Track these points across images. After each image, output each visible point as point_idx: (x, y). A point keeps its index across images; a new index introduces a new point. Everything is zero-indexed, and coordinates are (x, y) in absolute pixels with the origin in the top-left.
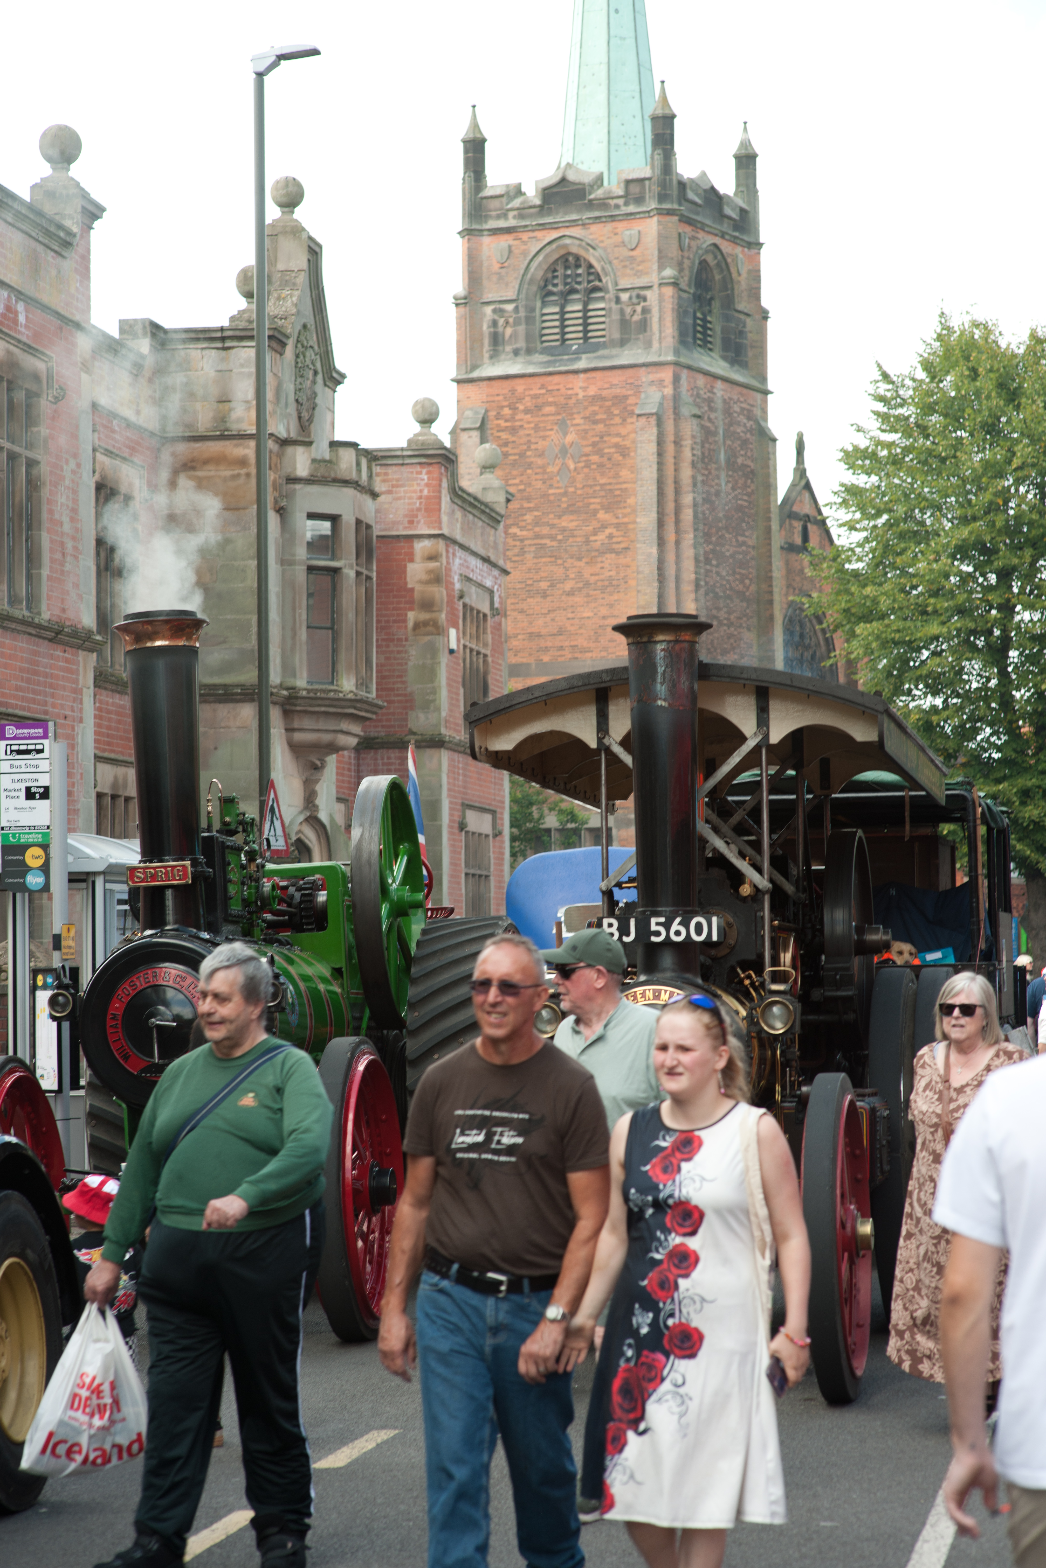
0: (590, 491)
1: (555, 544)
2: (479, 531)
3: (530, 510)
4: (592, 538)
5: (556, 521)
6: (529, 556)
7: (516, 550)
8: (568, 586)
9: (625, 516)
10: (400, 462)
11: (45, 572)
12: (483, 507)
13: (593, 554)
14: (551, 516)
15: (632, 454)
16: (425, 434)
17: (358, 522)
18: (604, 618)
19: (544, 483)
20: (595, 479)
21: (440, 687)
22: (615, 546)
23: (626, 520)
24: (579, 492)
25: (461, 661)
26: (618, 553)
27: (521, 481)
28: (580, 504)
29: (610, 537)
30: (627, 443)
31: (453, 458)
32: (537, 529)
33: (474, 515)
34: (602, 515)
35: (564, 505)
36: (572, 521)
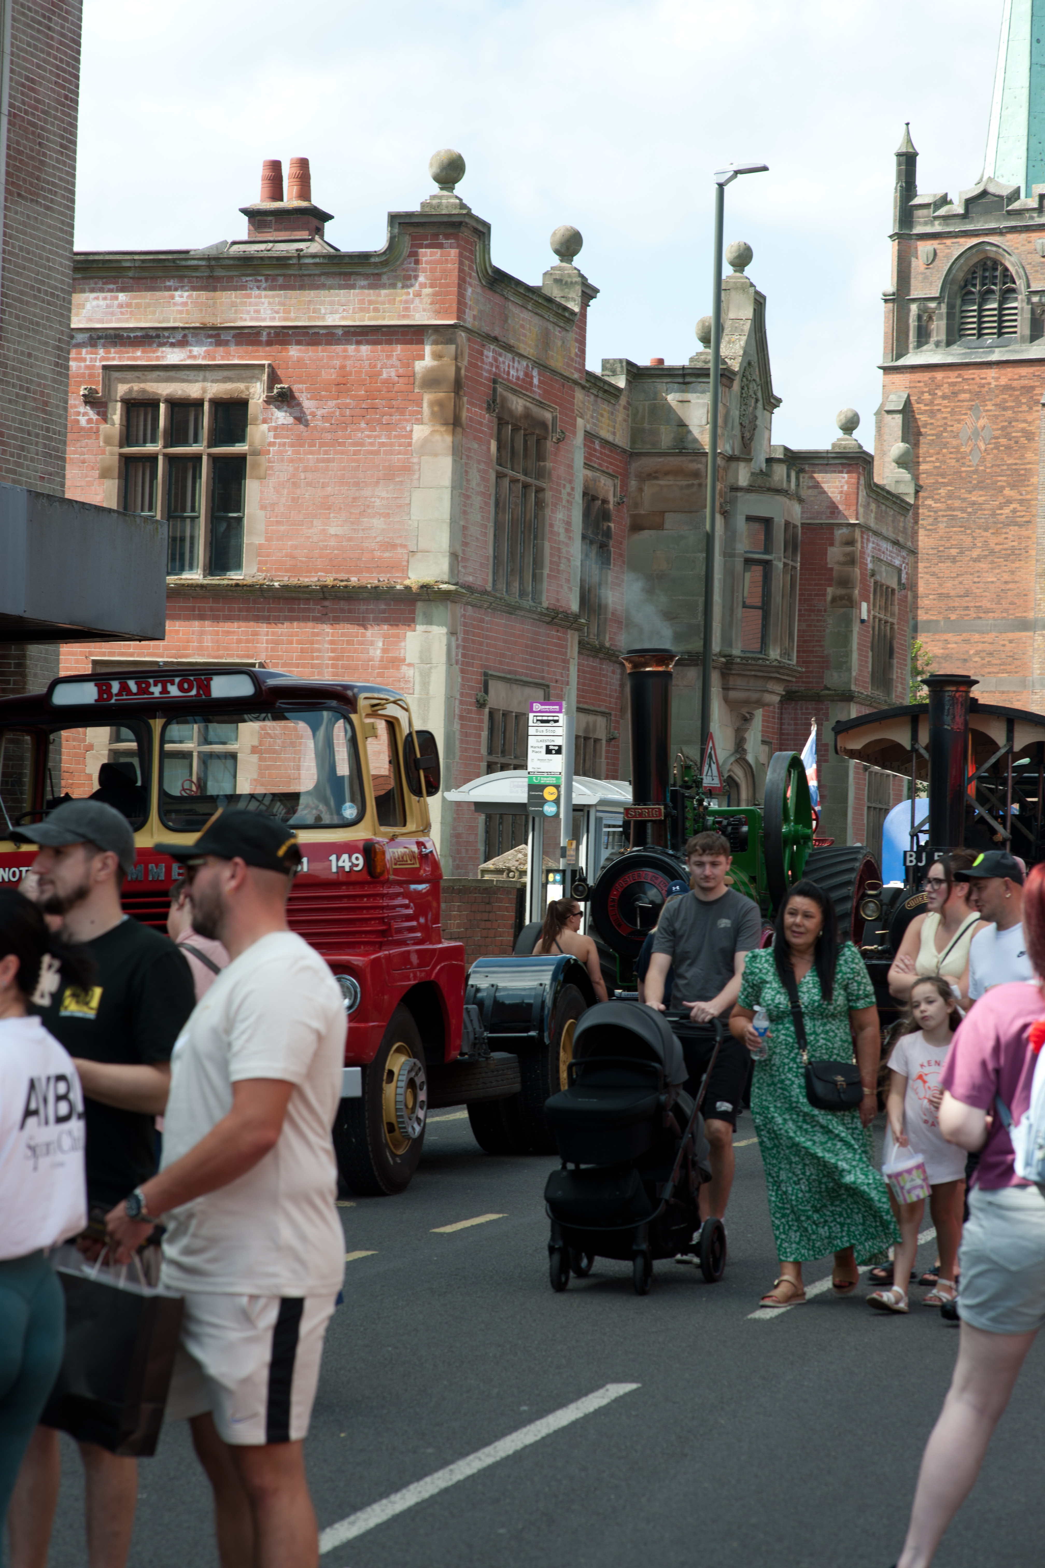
11: (546, 571)
16: (848, 440)
17: (787, 523)
19: (958, 460)
21: (851, 651)
25: (870, 629)
31: (871, 460)
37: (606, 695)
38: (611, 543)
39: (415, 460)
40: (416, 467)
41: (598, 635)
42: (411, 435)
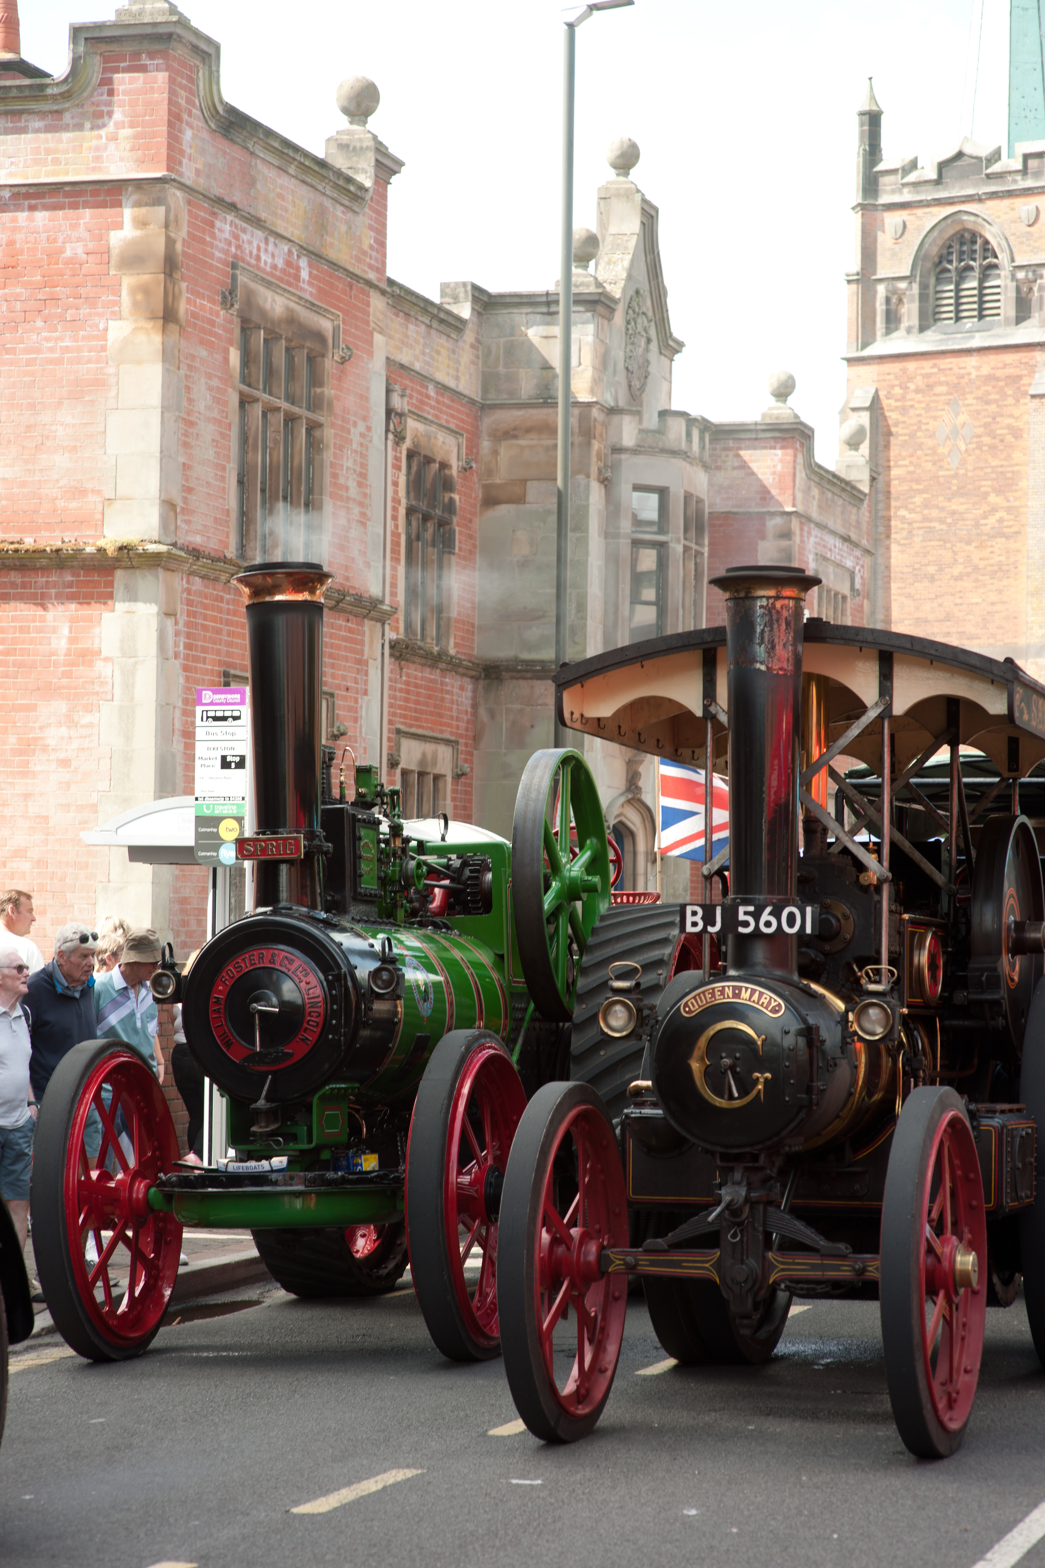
0: (981, 473)
1: (944, 527)
2: (839, 509)
3: (920, 492)
4: (983, 522)
5: (946, 504)
6: (917, 539)
7: (904, 533)
8: (957, 570)
9: (1016, 499)
10: (754, 436)
11: (327, 538)
12: (843, 485)
13: (984, 538)
14: (941, 498)
15: (1025, 436)
16: (780, 408)
17: (688, 497)
18: (993, 604)
19: (934, 464)
20: (986, 461)
22: (1006, 530)
23: (1017, 503)
24: (970, 474)
26: (1007, 537)
27: (911, 462)
28: (970, 487)
29: (1001, 520)
30: (1020, 424)
31: (810, 433)
32: (926, 512)
33: (833, 493)
34: (992, 498)
35: (955, 488)
36: (961, 504)
37: (452, 718)
38: (455, 520)
39: (111, 370)
40: (113, 380)
41: (439, 638)
42: (106, 335)
